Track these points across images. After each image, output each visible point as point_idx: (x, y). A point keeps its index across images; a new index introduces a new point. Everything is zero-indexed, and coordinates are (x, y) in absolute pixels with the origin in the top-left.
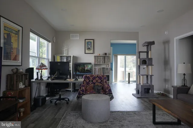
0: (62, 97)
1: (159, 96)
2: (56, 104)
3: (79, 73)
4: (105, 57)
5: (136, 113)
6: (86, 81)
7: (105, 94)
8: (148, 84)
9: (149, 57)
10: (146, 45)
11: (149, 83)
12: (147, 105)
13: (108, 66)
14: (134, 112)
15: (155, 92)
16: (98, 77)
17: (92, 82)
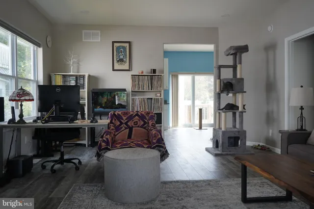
0: (66, 157)
1: (257, 151)
2: (53, 171)
3: (102, 110)
4: (154, 77)
5: (211, 183)
6: (113, 123)
7: (151, 148)
8: (236, 130)
9: (238, 76)
10: (232, 52)
11: (238, 126)
12: (233, 169)
13: (159, 95)
14: (208, 183)
15: (249, 143)
16: (137, 115)
17: (125, 126)
